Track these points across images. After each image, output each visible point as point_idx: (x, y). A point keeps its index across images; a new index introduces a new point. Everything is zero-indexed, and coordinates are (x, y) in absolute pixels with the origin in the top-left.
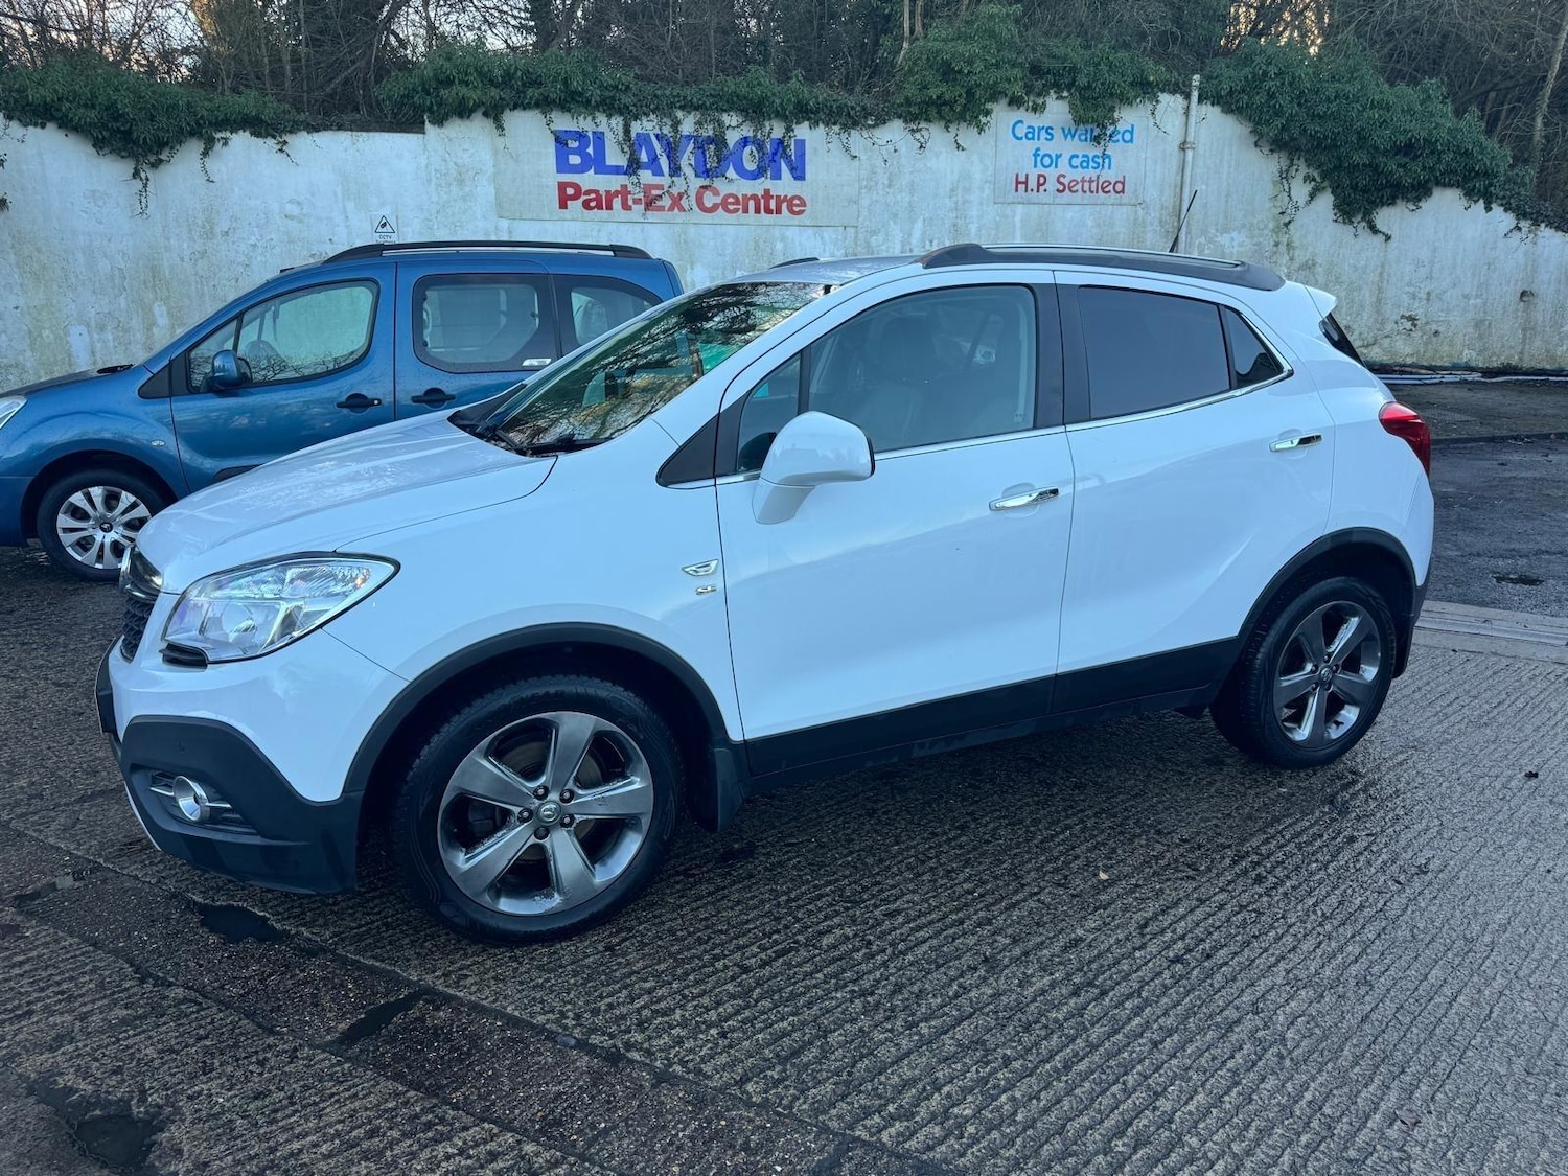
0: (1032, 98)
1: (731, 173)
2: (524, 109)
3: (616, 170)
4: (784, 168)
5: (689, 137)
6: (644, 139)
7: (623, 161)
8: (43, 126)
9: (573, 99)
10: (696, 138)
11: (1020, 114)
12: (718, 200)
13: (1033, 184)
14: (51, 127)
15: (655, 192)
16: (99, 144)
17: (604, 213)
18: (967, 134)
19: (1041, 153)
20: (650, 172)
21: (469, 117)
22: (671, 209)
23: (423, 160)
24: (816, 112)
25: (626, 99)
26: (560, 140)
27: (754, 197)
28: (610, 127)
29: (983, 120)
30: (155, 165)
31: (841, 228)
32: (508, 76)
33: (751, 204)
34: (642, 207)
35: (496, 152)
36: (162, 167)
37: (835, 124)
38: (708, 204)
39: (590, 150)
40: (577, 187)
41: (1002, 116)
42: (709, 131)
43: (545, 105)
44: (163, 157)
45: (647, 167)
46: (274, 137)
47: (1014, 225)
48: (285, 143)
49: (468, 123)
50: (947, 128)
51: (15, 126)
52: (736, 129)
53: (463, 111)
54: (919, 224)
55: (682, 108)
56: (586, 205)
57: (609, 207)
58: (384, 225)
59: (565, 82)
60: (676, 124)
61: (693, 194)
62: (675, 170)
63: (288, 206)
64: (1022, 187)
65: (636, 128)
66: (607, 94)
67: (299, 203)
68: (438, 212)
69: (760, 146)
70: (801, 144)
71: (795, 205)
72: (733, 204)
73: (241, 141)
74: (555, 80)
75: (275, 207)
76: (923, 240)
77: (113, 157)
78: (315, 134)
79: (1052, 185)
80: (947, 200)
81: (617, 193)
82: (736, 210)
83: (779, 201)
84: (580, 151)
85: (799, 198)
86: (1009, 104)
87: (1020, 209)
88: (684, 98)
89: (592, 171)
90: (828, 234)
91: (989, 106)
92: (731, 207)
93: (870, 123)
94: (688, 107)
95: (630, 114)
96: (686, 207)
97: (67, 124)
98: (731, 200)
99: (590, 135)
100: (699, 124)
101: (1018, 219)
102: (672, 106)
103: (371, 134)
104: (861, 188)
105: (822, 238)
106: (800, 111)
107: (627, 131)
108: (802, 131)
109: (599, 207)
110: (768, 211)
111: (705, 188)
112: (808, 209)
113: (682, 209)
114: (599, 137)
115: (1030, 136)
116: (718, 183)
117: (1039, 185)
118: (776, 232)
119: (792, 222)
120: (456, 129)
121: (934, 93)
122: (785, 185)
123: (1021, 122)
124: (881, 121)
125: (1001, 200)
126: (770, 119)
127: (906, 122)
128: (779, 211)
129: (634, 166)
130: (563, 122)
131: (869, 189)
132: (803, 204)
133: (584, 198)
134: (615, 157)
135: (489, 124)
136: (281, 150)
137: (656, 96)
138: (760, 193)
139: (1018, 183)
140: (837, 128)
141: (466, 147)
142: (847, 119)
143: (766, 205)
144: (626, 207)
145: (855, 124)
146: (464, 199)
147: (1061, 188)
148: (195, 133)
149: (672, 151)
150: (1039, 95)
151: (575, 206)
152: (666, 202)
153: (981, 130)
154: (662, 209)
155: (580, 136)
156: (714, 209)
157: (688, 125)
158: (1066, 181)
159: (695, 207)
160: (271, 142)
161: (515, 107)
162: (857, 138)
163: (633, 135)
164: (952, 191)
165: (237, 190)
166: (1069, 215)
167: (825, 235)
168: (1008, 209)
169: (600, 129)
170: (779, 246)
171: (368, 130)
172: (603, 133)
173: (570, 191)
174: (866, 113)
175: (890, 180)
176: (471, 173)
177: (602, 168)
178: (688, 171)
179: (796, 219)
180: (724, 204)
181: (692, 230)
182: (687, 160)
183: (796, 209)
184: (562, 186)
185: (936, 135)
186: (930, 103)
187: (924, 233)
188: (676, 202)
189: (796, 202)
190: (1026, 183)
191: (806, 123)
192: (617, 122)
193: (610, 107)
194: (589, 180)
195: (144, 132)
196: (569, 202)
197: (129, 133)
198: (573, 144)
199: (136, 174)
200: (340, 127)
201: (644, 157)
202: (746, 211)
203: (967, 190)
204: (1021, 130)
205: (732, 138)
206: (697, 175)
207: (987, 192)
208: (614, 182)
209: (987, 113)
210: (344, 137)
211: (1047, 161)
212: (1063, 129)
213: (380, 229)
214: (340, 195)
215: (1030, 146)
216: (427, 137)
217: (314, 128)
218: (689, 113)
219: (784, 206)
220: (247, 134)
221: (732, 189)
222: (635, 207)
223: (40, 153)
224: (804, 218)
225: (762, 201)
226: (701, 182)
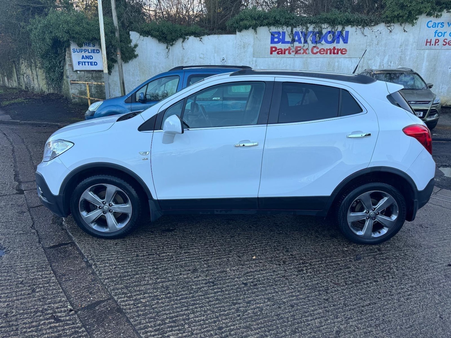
0: (436, 13)
1: (323, 42)
2: (263, 26)
3: (288, 42)
4: (341, 40)
5: (311, 32)
6: (297, 33)
7: (290, 40)
8: (148, 37)
9: (277, 22)
10: (313, 32)
11: (431, 18)
12: (318, 50)
13: (433, 42)
14: (149, 37)
15: (299, 49)
16: (160, 40)
17: (283, 55)
18: (408, 27)
19: (438, 32)
20: (298, 43)
21: (248, 29)
22: (303, 53)
23: (235, 42)
24: (353, 22)
25: (292, 22)
26: (272, 34)
27: (330, 49)
28: (287, 30)
29: (415, 21)
30: (172, 45)
31: (358, 58)
32: (259, 17)
33: (329, 51)
34: (294, 53)
35: (254, 39)
36: (174, 45)
37: (360, 25)
38: (315, 51)
39: (281, 37)
40: (276, 48)
41: (423, 20)
42: (317, 30)
43: (269, 25)
44: (174, 43)
45: (297, 41)
46: (199, 37)
47: (424, 57)
48: (201, 38)
49: (248, 31)
50: (401, 25)
51: (142, 37)
52: (326, 28)
53: (246, 28)
54: (387, 57)
55: (310, 23)
56: (278, 53)
57: (285, 53)
58: (223, 60)
59: (275, 18)
60: (307, 28)
61: (310, 49)
62: (306, 42)
63: (201, 55)
64: (428, 44)
65: (295, 30)
66: (287, 20)
67: (203, 54)
68: (237, 56)
69: (334, 33)
70: (347, 33)
71: (343, 51)
72: (323, 51)
73: (192, 38)
74: (272, 17)
75: (198, 55)
76: (388, 62)
77: (163, 43)
78: (209, 36)
79: (441, 43)
80: (398, 49)
81: (287, 49)
82: (324, 53)
83: (338, 50)
84: (278, 38)
86: (427, 15)
87: (427, 51)
88: (310, 20)
89: (281, 43)
90: (354, 60)
91: (417, 17)
92: (322, 52)
93: (372, 24)
94: (311, 23)
95: (293, 26)
96: (308, 53)
97: (152, 36)
98: (322, 50)
99: (281, 33)
100: (314, 28)
101: (425, 55)
102: (306, 23)
103: (223, 35)
104: (367, 45)
105: (352, 61)
106: (348, 22)
107: (292, 31)
108: (348, 28)
109: (282, 53)
110: (334, 53)
111: (314, 47)
112: (348, 53)
113: (306, 53)
114: (284, 33)
115: (434, 26)
116: (319, 45)
117: (436, 43)
118: (336, 60)
119: (342, 57)
120: (245, 33)
121: (396, 13)
122: (341, 45)
123: (431, 21)
124: (377, 24)
125: (420, 48)
126: (337, 25)
127: (386, 24)
128: (337, 53)
129: (293, 41)
130: (274, 29)
131: (370, 46)
132: (346, 51)
133: (277, 51)
134: (288, 39)
135: (253, 31)
136: (200, 40)
137: (302, 20)
138: (332, 48)
139: (427, 42)
140: (360, 27)
141: (247, 37)
142: (364, 23)
143: (334, 51)
144: (289, 53)
145: (367, 25)
146: (245, 52)
147: (445, 43)
148: (181, 37)
149: (305, 36)
150: (439, 11)
151: (275, 53)
152: (302, 51)
153: (413, 25)
154: (300, 53)
155: (279, 33)
156: (317, 53)
157: (311, 29)
158: (447, 41)
159: (310, 53)
160: (198, 38)
161: (261, 26)
162: (367, 30)
163: (294, 32)
164: (401, 45)
165: (189, 51)
166: (447, 53)
167: (353, 60)
168: (422, 52)
169: (284, 31)
170: (337, 64)
171: (221, 34)
172: (285, 32)
173: (274, 49)
174: (371, 21)
175: (378, 43)
176: (247, 45)
177: (284, 42)
178: (309, 42)
179: (343, 56)
180: (320, 52)
181: (309, 59)
182: (309, 39)
183: (343, 53)
184: (272, 48)
185: (397, 28)
186: (395, 17)
187: (388, 60)
188: (305, 52)
189: (344, 50)
190: (430, 42)
191: (350, 26)
192: (289, 28)
193: (287, 24)
194: (280, 46)
195: (169, 37)
196: (273, 52)
197: (165, 37)
198: (276, 36)
199: (167, 48)
200: (215, 34)
201: (296, 38)
202: (327, 53)
203: (407, 45)
204: (430, 24)
205: (324, 32)
206: (312, 43)
207: (414, 46)
208: (286, 46)
209: (416, 19)
210: (216, 36)
211: (440, 34)
212: (448, 23)
213: (222, 61)
214: (213, 52)
215: (434, 29)
216: (237, 35)
217: (209, 34)
218: (312, 25)
219: (340, 52)
220: (193, 36)
221: (323, 47)
222: (292, 53)
223: (146, 43)
224: (346, 55)
225: (332, 50)
226: (314, 45)
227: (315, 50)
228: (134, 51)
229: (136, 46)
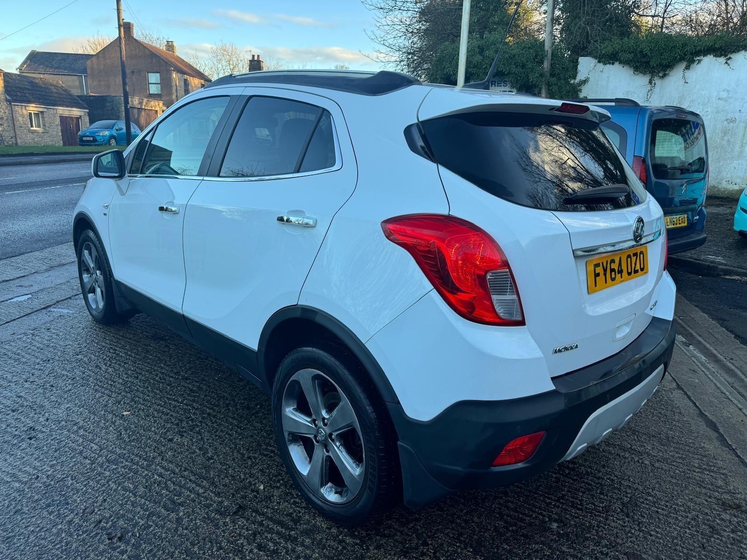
8: (613, 64)
14: (617, 64)
16: (636, 69)
30: (661, 77)
36: (665, 77)
44: (667, 72)
51: (601, 65)
63: (722, 93)
67: (728, 91)
73: (708, 60)
75: (715, 94)
77: (641, 75)
97: (624, 62)
136: (726, 63)
148: (682, 59)
160: (722, 60)
165: (698, 86)
197: (648, 62)
199: (650, 82)
220: (712, 56)
223: (608, 77)
228: (580, 91)
229: (585, 82)
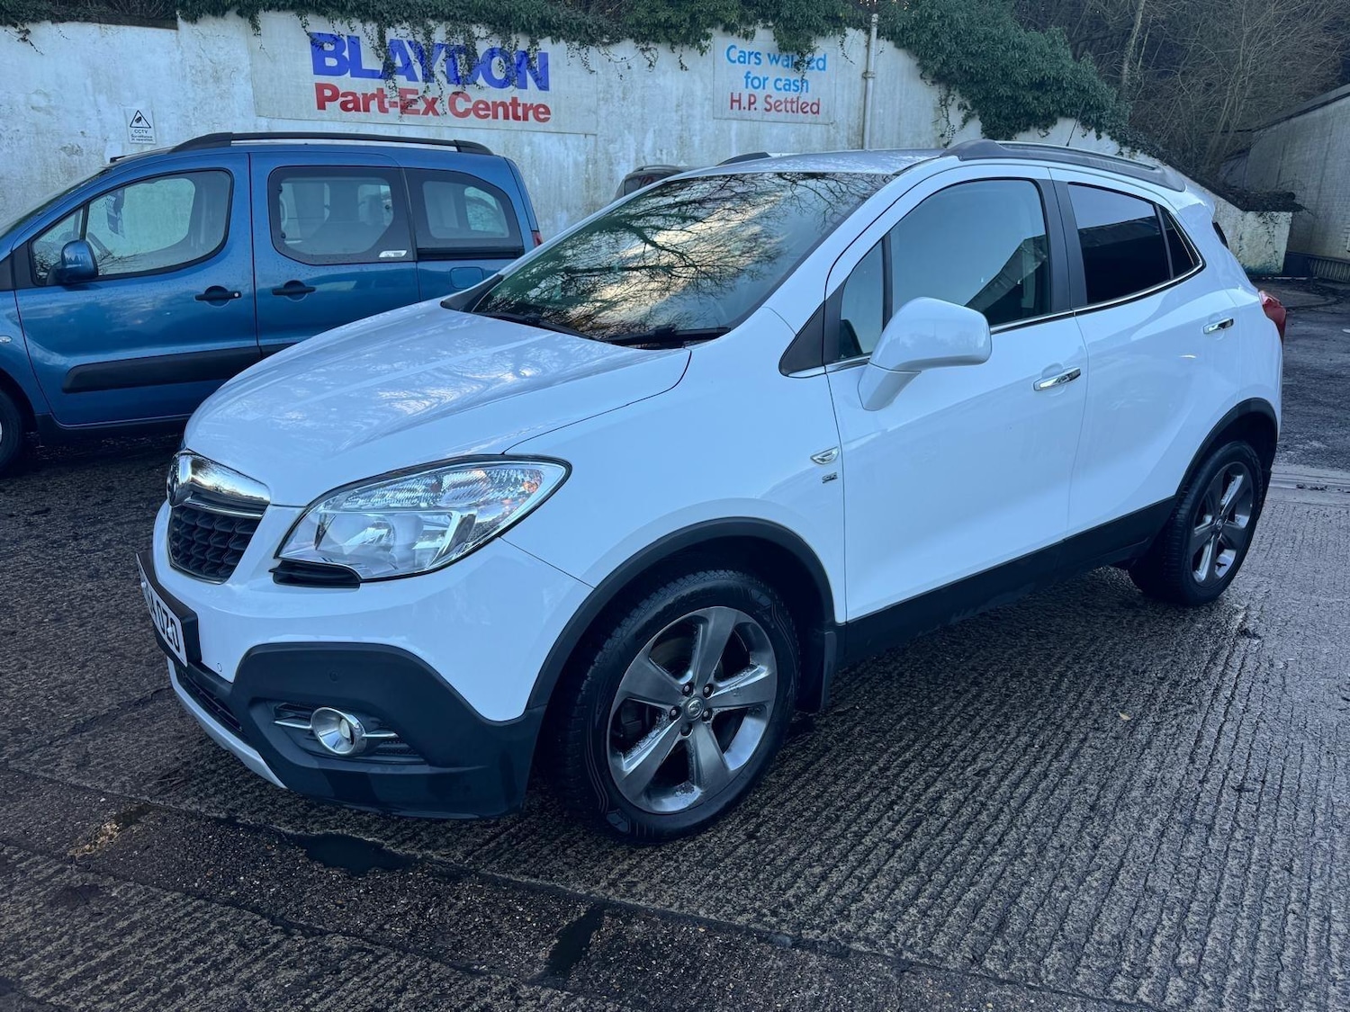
0: (743, 26)
1: (481, 81)
2: (280, 10)
3: (372, 74)
4: (530, 78)
5: (441, 46)
6: (397, 46)
7: (378, 66)
9: (328, 4)
10: (448, 47)
11: (732, 40)
12: (470, 106)
13: (745, 103)
15: (410, 97)
17: (362, 115)
18: (690, 56)
19: (751, 76)
20: (404, 77)
21: (223, 15)
22: (426, 113)
23: (178, 57)
24: (558, 28)
25: (380, 6)
26: (316, 42)
27: (503, 104)
28: (366, 33)
29: (704, 43)
31: (583, 136)
33: (500, 110)
34: (399, 109)
35: (252, 52)
37: (574, 40)
38: (461, 109)
39: (346, 54)
40: (334, 89)
41: (720, 41)
42: (460, 41)
43: (300, 7)
45: (401, 72)
46: (15, 26)
47: (730, 140)
48: (28, 32)
49: (221, 21)
50: (672, 48)
52: (484, 40)
53: (217, 9)
54: (650, 135)
55: (434, 17)
56: (344, 106)
57: (367, 109)
58: (139, 120)
60: (428, 33)
61: (446, 99)
62: (429, 76)
63: (34, 97)
64: (736, 105)
65: (391, 34)
67: (46, 95)
68: (195, 109)
69: (507, 59)
70: (545, 56)
71: (541, 112)
72: (483, 109)
75: (21, 98)
76: (654, 149)
78: (61, 25)
79: (760, 104)
80: (674, 114)
81: (373, 96)
82: (486, 116)
83: (526, 108)
84: (337, 54)
85: (544, 107)
86: (725, 30)
87: (735, 125)
88: (436, 8)
89: (348, 74)
90: (571, 140)
91: (709, 31)
92: (482, 113)
93: (605, 40)
94: (440, 16)
95: (384, 21)
96: (440, 110)
98: (481, 106)
99: (345, 39)
100: (450, 33)
101: (733, 133)
102: (425, 15)
103: (121, 27)
104: (598, 100)
105: (566, 144)
106: (543, 27)
107: (382, 37)
108: (545, 45)
109: (357, 109)
110: (516, 118)
111: (457, 94)
112: (552, 117)
113: (436, 113)
114: (354, 42)
115: (742, 59)
116: (470, 90)
117: (750, 104)
118: (524, 137)
119: (538, 129)
120: (210, 26)
121: (662, 16)
122: (530, 94)
123: (733, 47)
124: (615, 40)
125: (719, 116)
126: (516, 32)
127: (637, 41)
128: (526, 118)
129: (389, 71)
130: (319, 25)
131: (606, 101)
132: (548, 111)
133: (341, 99)
134: (371, 61)
135: (244, 23)
136: (24, 40)
137: (408, 5)
138: (508, 101)
139: (733, 101)
140: (576, 44)
141: (221, 45)
142: (586, 36)
143: (513, 111)
144: (383, 109)
145: (592, 42)
146: (221, 96)
147: (768, 107)
149: (425, 57)
150: (749, 23)
151: (333, 107)
152: (421, 106)
153: (702, 52)
154: (417, 112)
155: (335, 39)
156: (465, 114)
157: (439, 35)
158: (772, 101)
159: (449, 113)
160: (12, 30)
161: (270, 8)
162: (595, 54)
163: (388, 41)
164: (678, 106)
166: (775, 131)
167: (568, 142)
168: (725, 125)
169: (355, 34)
170: (527, 150)
171: (117, 23)
172: (358, 38)
173: (328, 93)
174: (602, 31)
175: (624, 94)
176: (228, 71)
177: (359, 72)
178: (440, 77)
179: (542, 126)
180: (476, 110)
182: (439, 66)
183: (542, 116)
184: (320, 88)
185: (663, 54)
186: (658, 25)
187: (655, 143)
188: (431, 107)
189: (542, 110)
190: (739, 101)
191: (549, 38)
192: (372, 28)
193: (365, 14)
194: (346, 83)
196: (327, 103)
198: (329, 47)
200: (87, 19)
201: (398, 62)
202: (496, 117)
203: (690, 106)
204: (735, 55)
205: (482, 48)
206: (448, 82)
207: (707, 108)
208: (371, 86)
209: (708, 37)
210: (92, 30)
211: (756, 83)
212: (769, 55)
213: (135, 124)
214: (90, 88)
215: (742, 69)
216: (180, 32)
217: (58, 19)
218: (440, 22)
219: (531, 113)
221: (482, 96)
222: (391, 110)
224: (549, 125)
225: (510, 108)
226: (453, 88)
227: (461, 105)
